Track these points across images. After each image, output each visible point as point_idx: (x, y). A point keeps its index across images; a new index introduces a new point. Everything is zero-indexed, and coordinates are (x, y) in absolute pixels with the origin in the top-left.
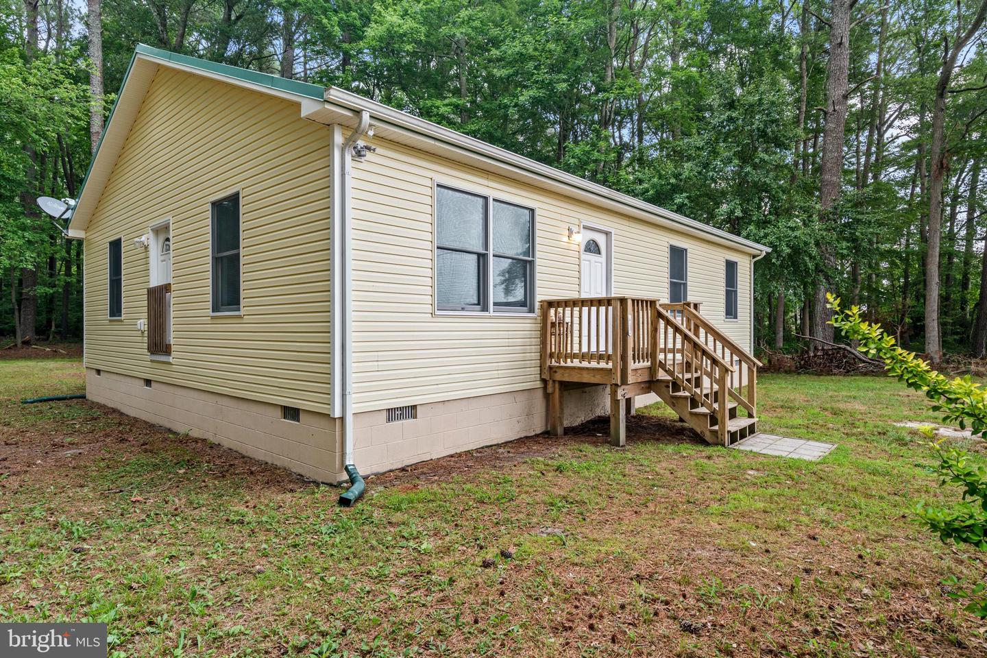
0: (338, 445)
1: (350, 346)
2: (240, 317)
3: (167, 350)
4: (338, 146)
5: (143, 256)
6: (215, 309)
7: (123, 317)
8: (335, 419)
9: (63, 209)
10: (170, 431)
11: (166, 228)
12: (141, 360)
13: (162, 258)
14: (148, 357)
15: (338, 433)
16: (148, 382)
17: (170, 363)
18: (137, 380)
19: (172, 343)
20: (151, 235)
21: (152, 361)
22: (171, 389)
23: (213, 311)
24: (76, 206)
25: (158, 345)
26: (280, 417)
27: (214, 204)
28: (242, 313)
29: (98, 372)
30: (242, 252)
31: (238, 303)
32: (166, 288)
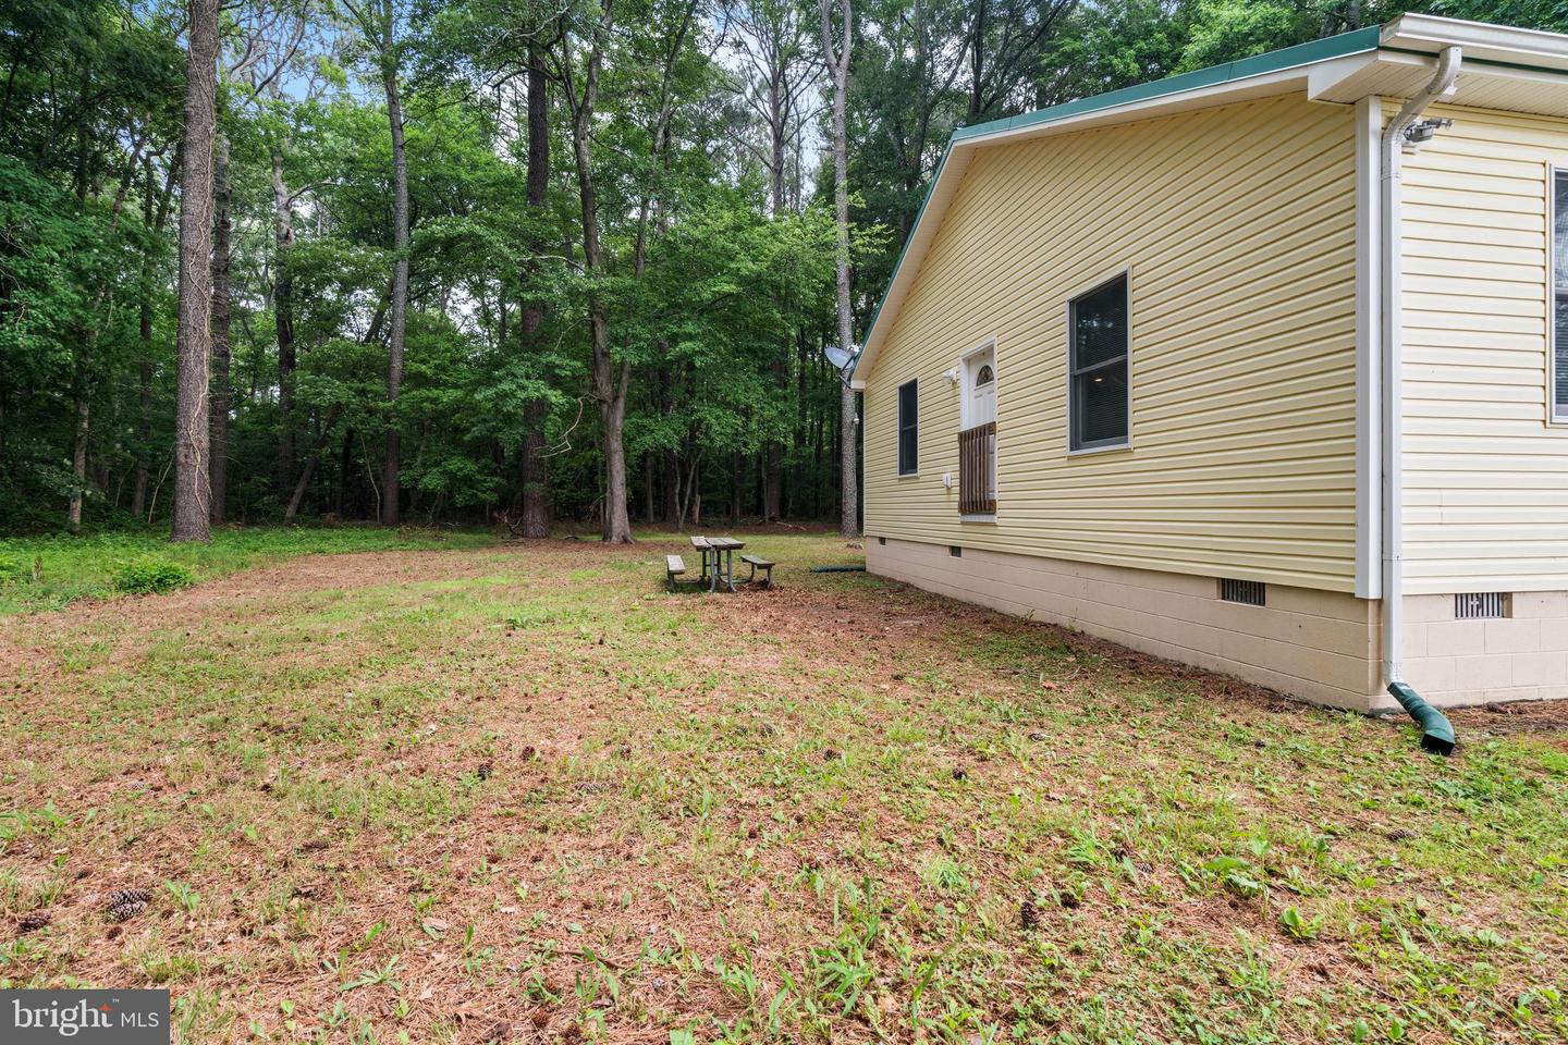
0: (1371, 646)
1: (1400, 478)
2: (1128, 451)
3: (988, 507)
4: (1375, 133)
5: (950, 394)
6: (1074, 446)
7: (919, 472)
8: (1365, 601)
9: (846, 359)
10: (990, 610)
11: (987, 353)
12: (949, 523)
13: (977, 393)
14: (959, 518)
15: (1371, 626)
16: (956, 551)
17: (994, 525)
18: (940, 548)
19: (996, 498)
20: (963, 366)
21: (963, 523)
22: (995, 558)
23: (1072, 450)
24: (860, 354)
25: (976, 501)
26: (1215, 596)
27: (1072, 302)
28: (1131, 444)
29: (883, 540)
30: (1131, 357)
31: (1125, 433)
32: (989, 429)
